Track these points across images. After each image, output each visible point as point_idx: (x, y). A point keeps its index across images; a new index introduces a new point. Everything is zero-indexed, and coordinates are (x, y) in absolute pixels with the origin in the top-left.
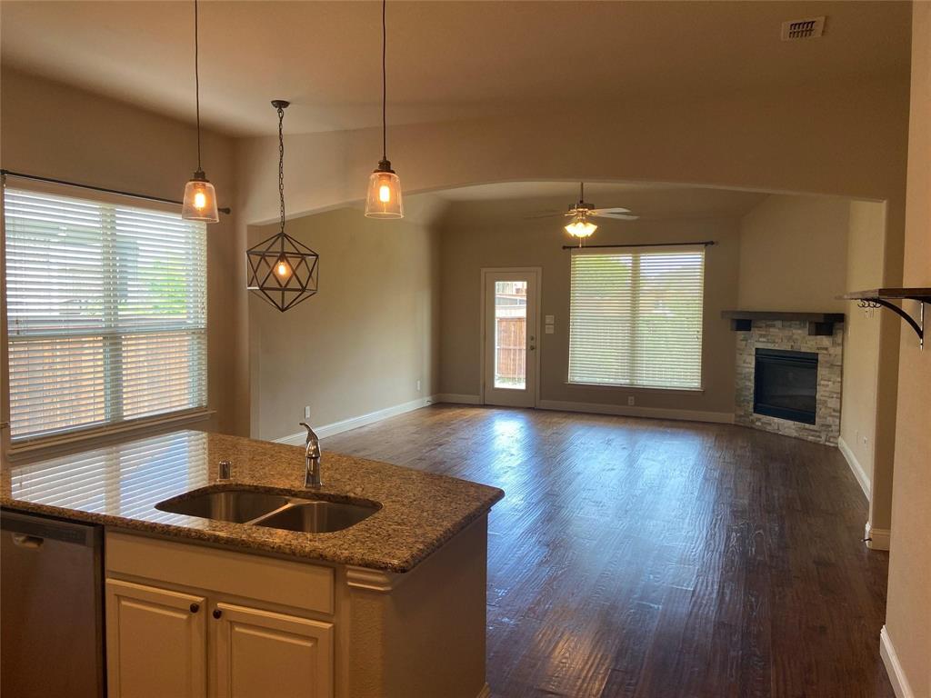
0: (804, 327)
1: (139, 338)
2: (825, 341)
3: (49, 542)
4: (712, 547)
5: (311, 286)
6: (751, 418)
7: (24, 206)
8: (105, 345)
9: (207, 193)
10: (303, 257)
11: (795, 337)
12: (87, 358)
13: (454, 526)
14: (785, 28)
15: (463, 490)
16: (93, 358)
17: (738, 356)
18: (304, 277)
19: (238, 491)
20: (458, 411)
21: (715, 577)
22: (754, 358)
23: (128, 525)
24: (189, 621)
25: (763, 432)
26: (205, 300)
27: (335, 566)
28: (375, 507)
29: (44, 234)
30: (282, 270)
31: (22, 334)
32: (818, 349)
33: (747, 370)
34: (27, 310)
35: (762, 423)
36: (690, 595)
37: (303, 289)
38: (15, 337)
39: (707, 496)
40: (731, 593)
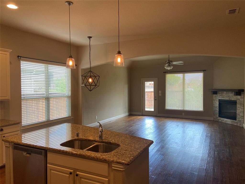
0: (233, 93)
1: (54, 99)
2: (239, 97)
3: (32, 154)
4: (210, 156)
5: (98, 84)
6: (218, 119)
7: (25, 65)
8: (45, 101)
9: (72, 61)
10: (95, 77)
11: (230, 96)
12: (41, 104)
13: (141, 151)
14: (228, 11)
15: (142, 141)
16: (42, 104)
17: (214, 101)
18: (96, 82)
19: (81, 140)
20: (136, 117)
21: (211, 165)
22: (218, 102)
23: (53, 150)
24: (69, 177)
25: (221, 123)
26: (70, 88)
27: (109, 163)
28: (118, 145)
29: (30, 72)
30: (90, 80)
31: (25, 98)
32: (237, 99)
33: (216, 105)
34: (26, 92)
35: (221, 120)
36: (205, 170)
37: (96, 85)
38: (24, 99)
39: (207, 141)
40: (217, 169)
